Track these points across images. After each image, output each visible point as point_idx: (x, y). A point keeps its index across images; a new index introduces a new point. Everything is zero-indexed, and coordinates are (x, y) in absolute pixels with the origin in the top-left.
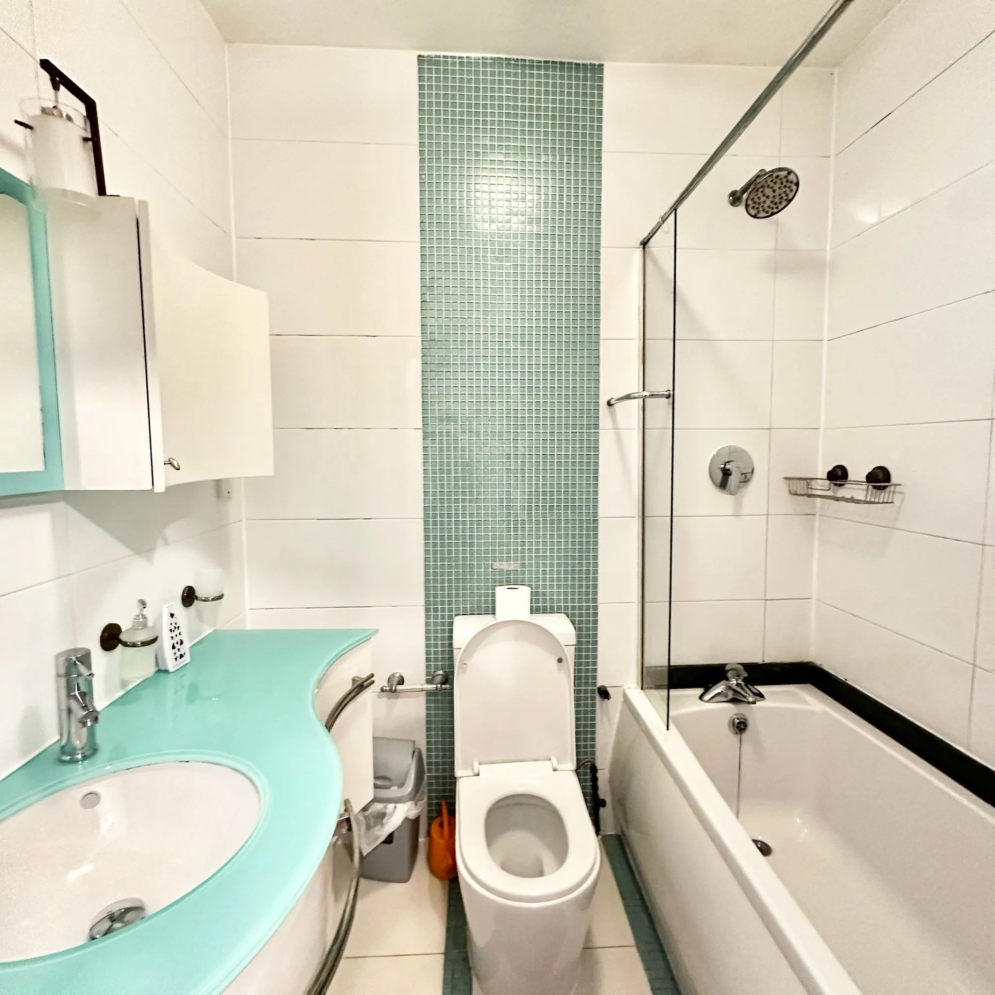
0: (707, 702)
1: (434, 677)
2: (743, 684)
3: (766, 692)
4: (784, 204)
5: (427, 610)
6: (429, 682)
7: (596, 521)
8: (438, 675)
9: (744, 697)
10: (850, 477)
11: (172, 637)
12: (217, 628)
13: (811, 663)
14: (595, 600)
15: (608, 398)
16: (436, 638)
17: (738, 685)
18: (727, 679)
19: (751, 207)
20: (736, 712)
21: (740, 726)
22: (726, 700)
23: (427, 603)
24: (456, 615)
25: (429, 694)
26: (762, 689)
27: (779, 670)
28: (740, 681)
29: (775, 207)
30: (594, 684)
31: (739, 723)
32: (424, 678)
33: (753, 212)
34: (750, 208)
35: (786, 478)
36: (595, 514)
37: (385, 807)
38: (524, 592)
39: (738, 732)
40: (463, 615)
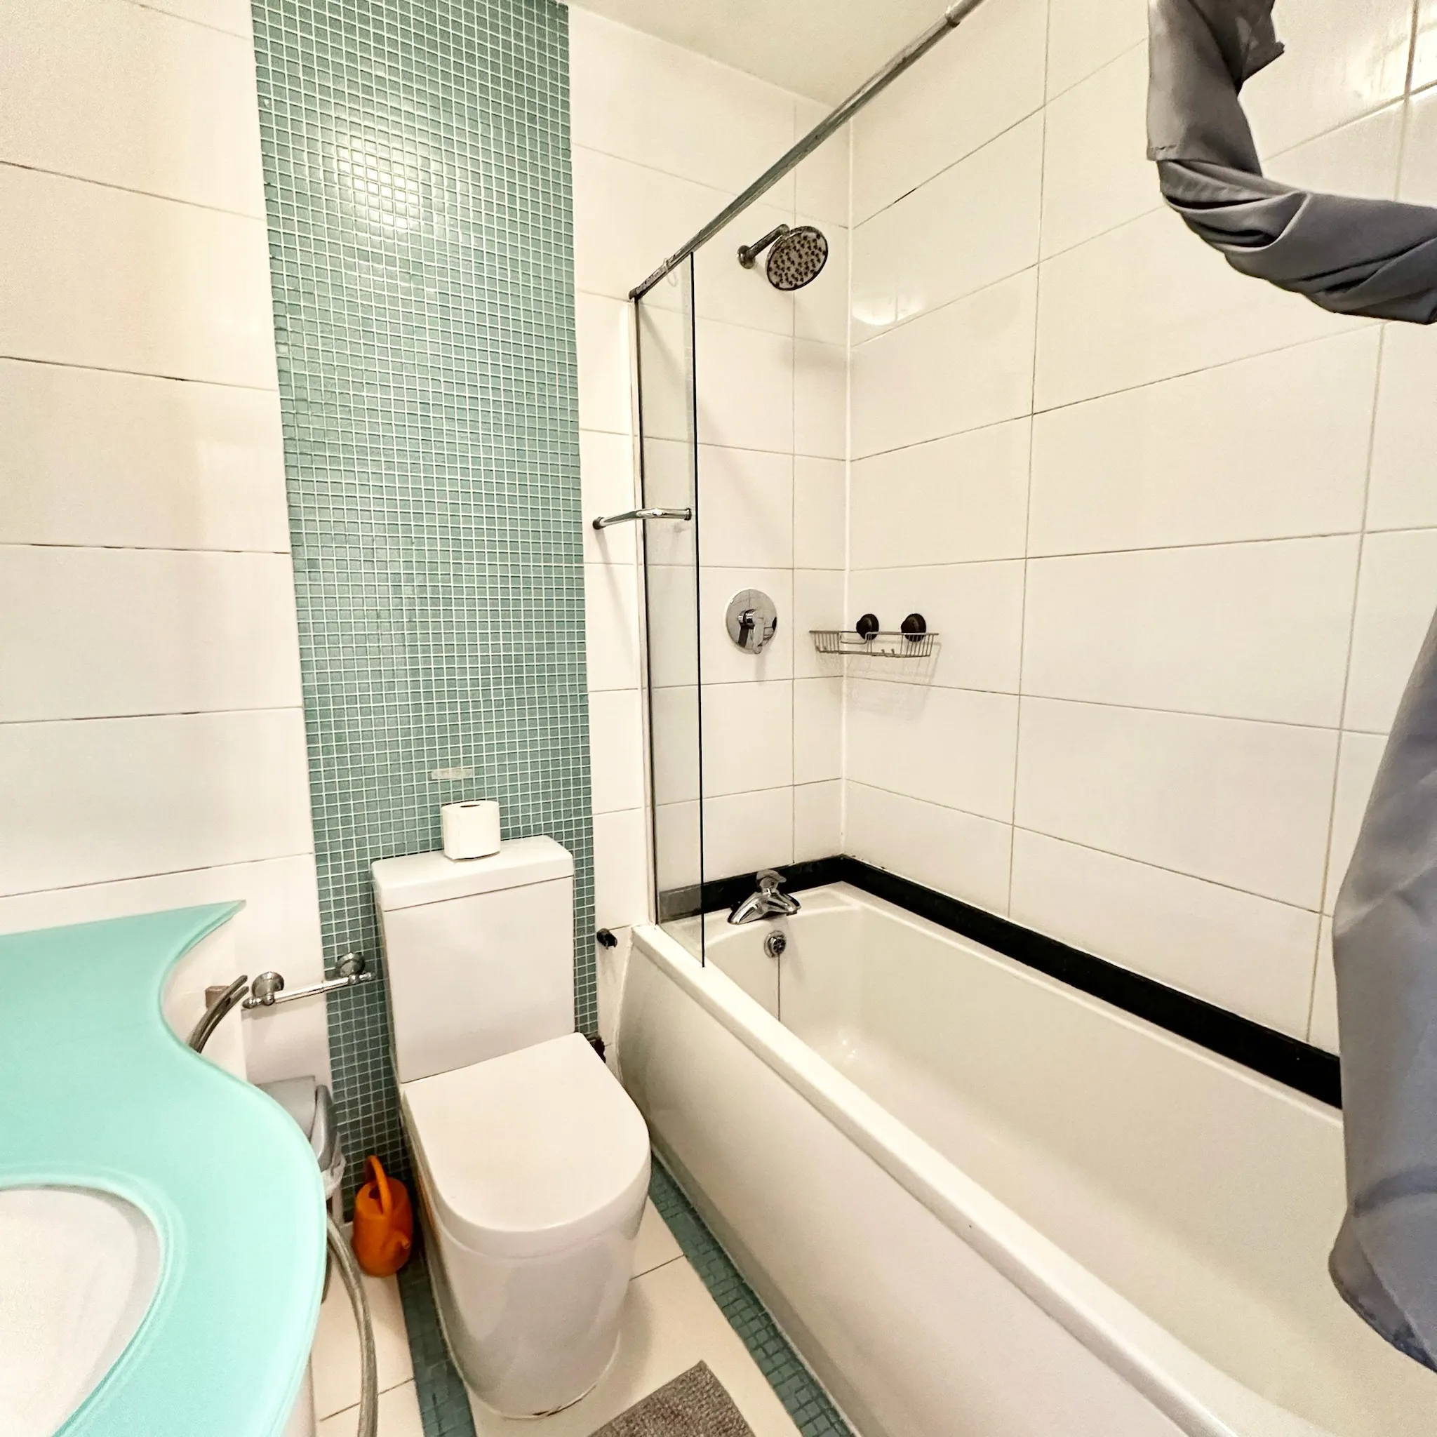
0: (736, 923)
1: (339, 967)
2: (778, 892)
3: (803, 899)
4: (810, 275)
5: (319, 859)
6: (329, 976)
7: (584, 697)
8: (349, 961)
9: (782, 907)
10: (881, 628)
13: (842, 855)
14: (588, 810)
15: (595, 518)
16: (338, 903)
17: (773, 895)
18: (760, 890)
19: (773, 272)
20: (771, 930)
21: (777, 946)
22: (760, 916)
23: (318, 848)
24: (372, 861)
25: (331, 995)
26: (796, 896)
27: (811, 871)
28: (774, 890)
29: (799, 277)
30: (592, 929)
31: (775, 943)
32: (320, 970)
33: (775, 279)
34: (771, 273)
35: (811, 632)
36: (584, 687)
38: (488, 811)
39: (776, 954)
40: (384, 858)
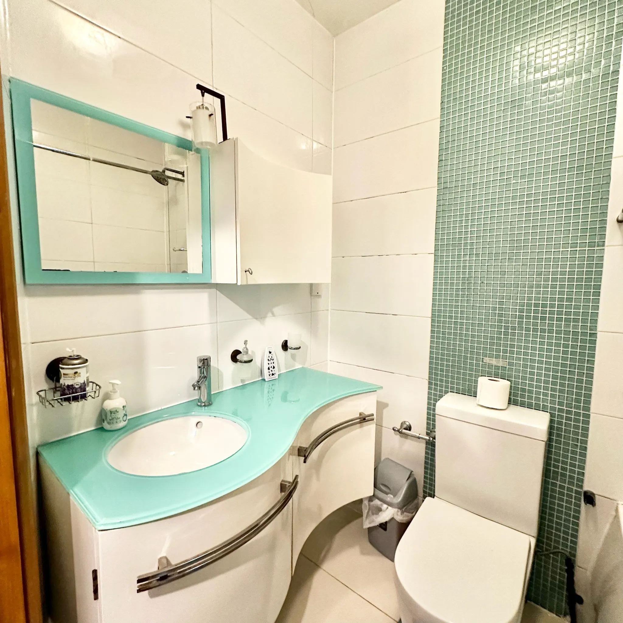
5: (430, 383)
7: (593, 335)
11: (269, 364)
12: (304, 366)
14: (587, 409)
23: (430, 378)
24: (445, 391)
30: (581, 487)
32: (425, 430)
36: (594, 328)
37: (382, 505)
38: (504, 385)
40: (456, 393)
